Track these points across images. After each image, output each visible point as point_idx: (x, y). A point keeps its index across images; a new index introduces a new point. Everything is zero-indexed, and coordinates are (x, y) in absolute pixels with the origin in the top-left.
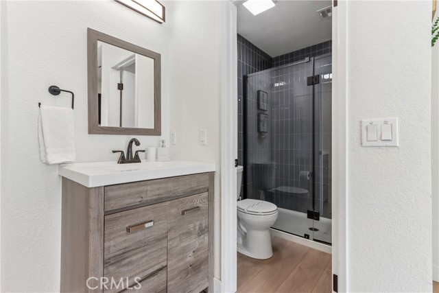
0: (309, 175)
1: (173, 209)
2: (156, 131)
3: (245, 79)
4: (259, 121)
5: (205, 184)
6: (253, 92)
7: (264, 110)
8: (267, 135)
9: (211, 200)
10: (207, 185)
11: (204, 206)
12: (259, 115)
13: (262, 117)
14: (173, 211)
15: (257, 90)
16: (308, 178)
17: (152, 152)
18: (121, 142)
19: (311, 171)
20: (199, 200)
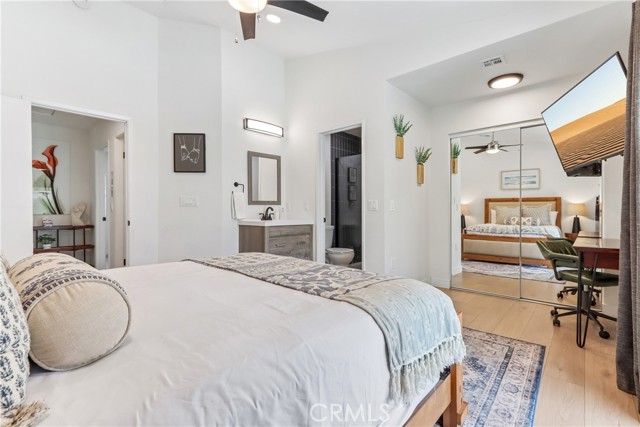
1: (293, 240)
2: (278, 202)
3: (337, 160)
4: (349, 192)
5: (308, 230)
9: (311, 240)
10: (309, 231)
11: (307, 242)
13: (352, 188)
14: (293, 241)
15: (347, 166)
17: (277, 214)
18: (262, 209)
20: (305, 238)
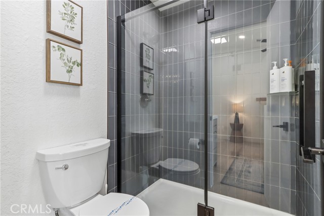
0: (199, 143)
6: (133, 43)
7: (149, 69)
8: (153, 98)
12: (142, 73)
15: (140, 42)
16: (198, 147)
19: (202, 137)
